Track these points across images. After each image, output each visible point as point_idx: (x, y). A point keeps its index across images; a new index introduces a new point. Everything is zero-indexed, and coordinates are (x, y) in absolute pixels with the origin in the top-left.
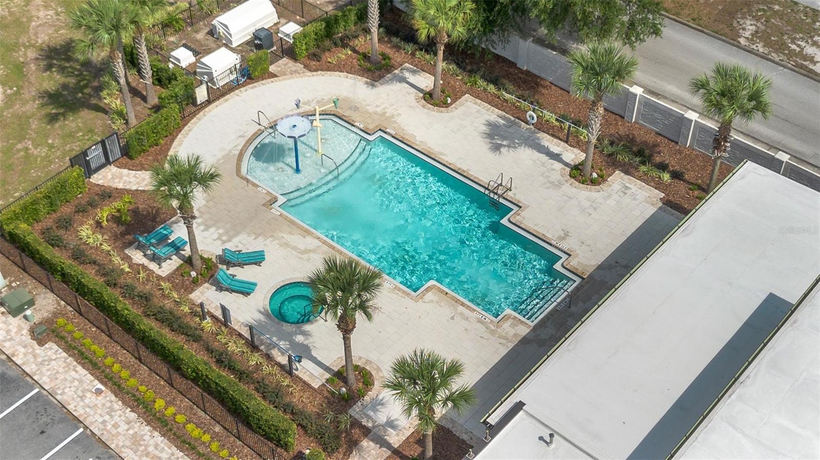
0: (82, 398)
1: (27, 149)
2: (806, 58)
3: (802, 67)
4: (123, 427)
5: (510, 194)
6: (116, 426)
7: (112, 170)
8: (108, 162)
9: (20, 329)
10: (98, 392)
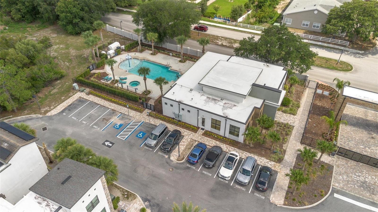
0: (98, 101)
1: (76, 70)
2: (217, 43)
3: (216, 44)
4: (107, 104)
5: (169, 66)
6: (106, 104)
7: (95, 70)
8: (93, 69)
9: (84, 94)
10: (101, 100)
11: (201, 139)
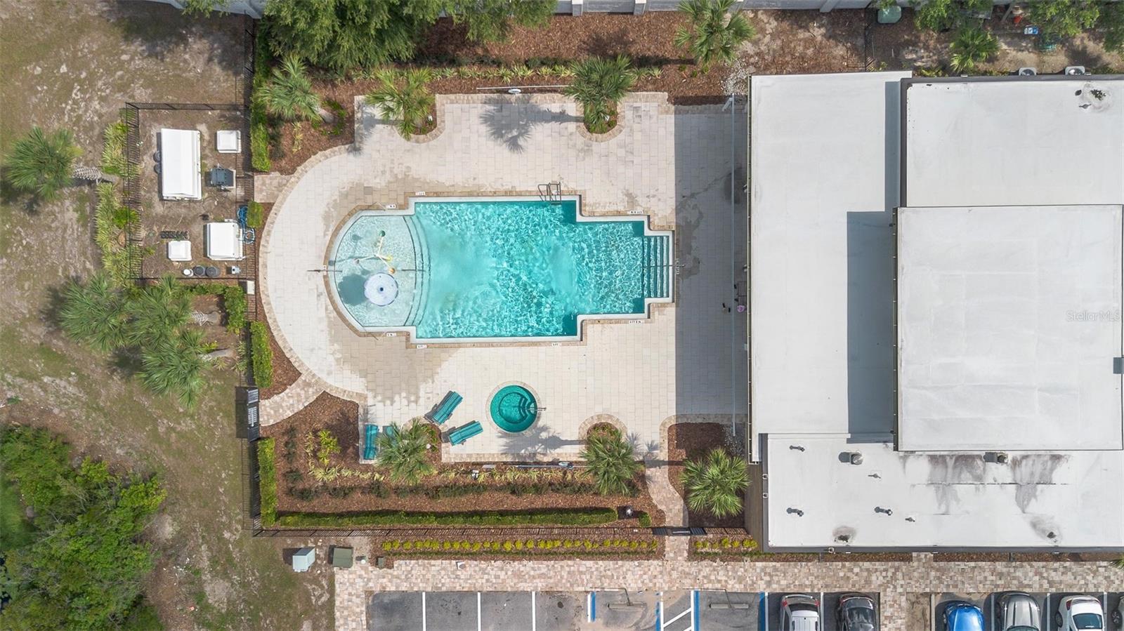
0: (458, 578)
4: (501, 573)
5: (563, 189)
6: (498, 577)
7: (266, 404)
9: (365, 569)
10: (463, 566)
11: (939, 578)
